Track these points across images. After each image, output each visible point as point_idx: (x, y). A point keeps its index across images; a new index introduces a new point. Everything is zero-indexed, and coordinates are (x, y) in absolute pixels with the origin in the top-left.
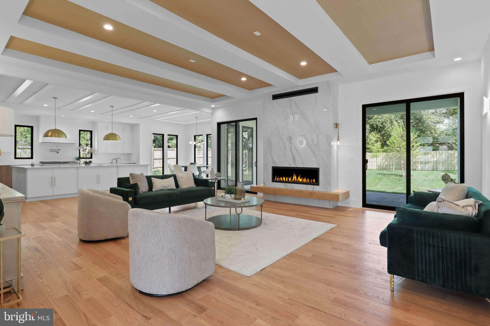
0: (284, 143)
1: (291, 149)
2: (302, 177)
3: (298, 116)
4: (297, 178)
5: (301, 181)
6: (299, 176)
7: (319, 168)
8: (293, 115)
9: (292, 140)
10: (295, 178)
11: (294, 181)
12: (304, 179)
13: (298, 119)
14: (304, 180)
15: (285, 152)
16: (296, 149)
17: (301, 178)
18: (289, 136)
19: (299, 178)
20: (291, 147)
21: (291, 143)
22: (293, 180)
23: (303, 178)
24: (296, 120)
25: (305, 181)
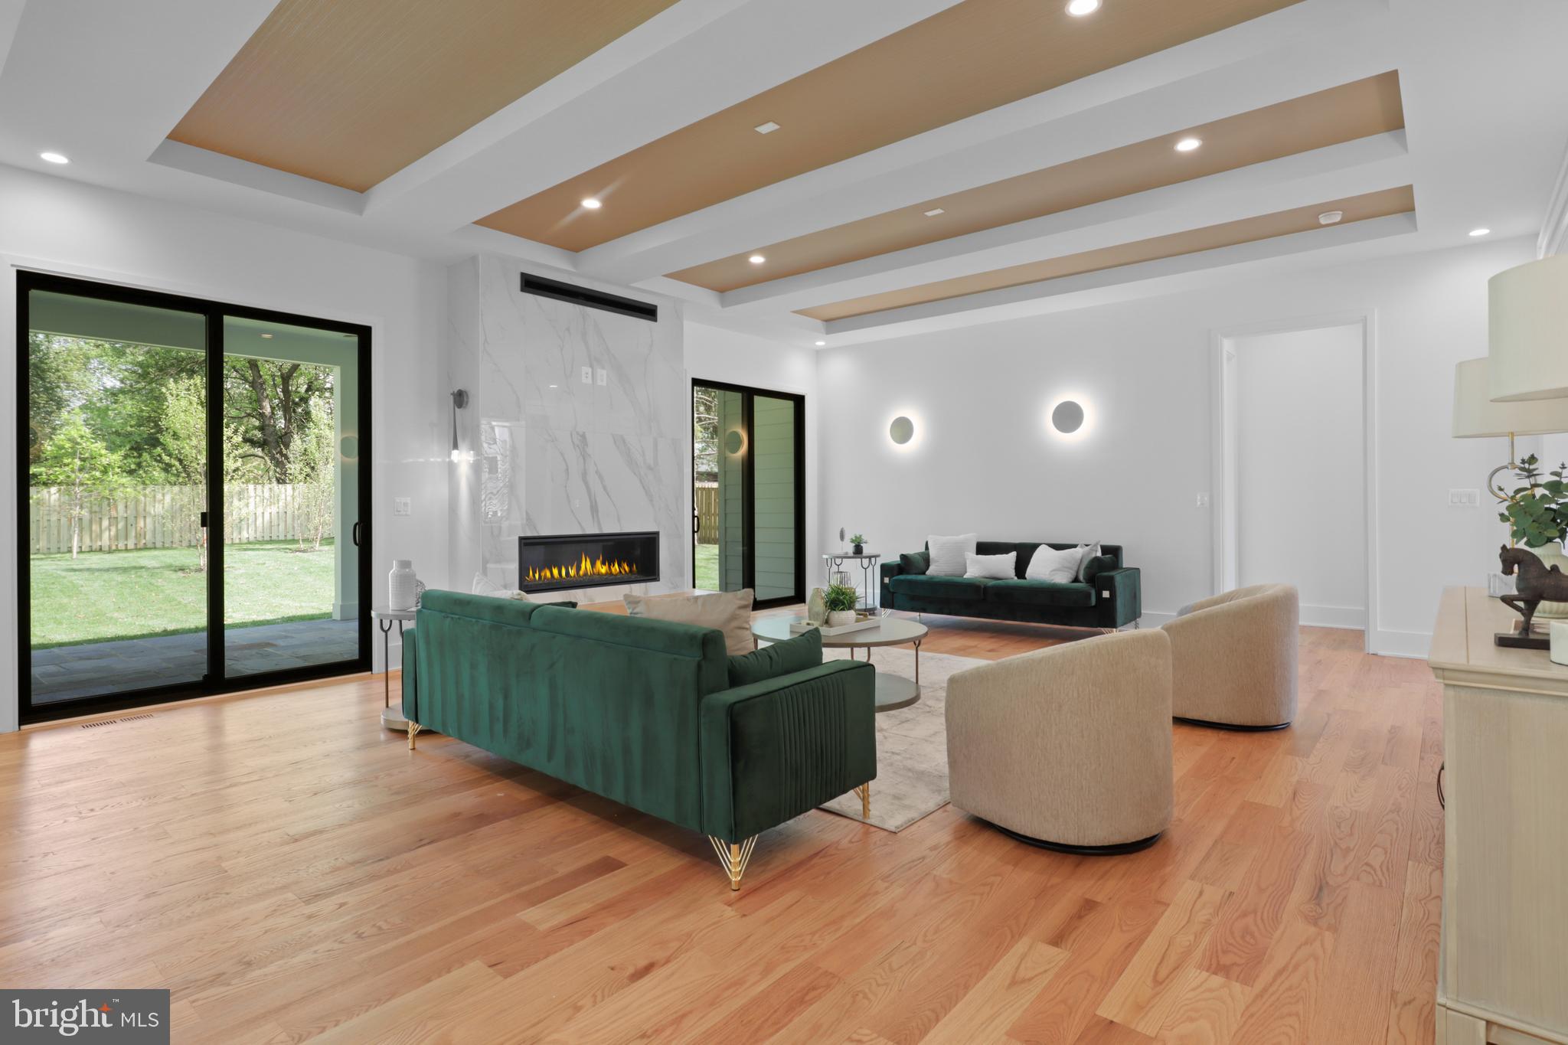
0: (562, 454)
1: (584, 475)
2: (608, 560)
3: (604, 372)
4: (593, 565)
5: (607, 573)
6: (599, 559)
7: (657, 533)
8: (591, 366)
9: (587, 445)
10: (586, 565)
11: (586, 574)
12: (614, 565)
13: (604, 383)
14: (613, 570)
15: (566, 487)
16: (601, 478)
17: (603, 563)
18: (578, 433)
19: (598, 563)
20: (585, 470)
21: (584, 456)
22: (581, 573)
23: (611, 563)
24: (599, 383)
25: (616, 569)
